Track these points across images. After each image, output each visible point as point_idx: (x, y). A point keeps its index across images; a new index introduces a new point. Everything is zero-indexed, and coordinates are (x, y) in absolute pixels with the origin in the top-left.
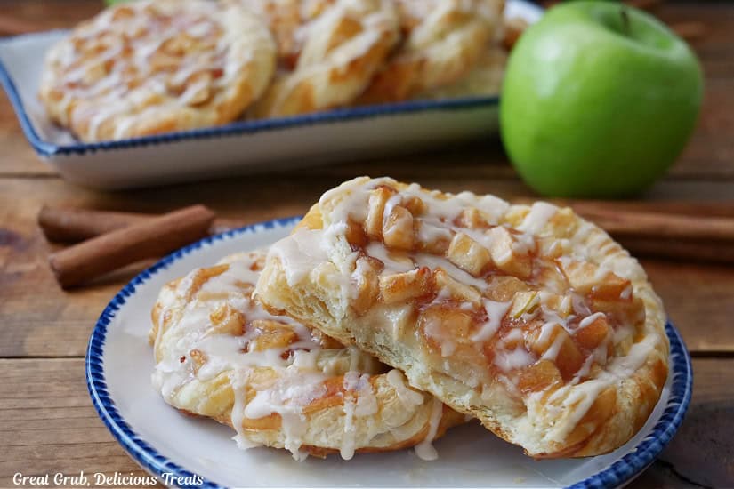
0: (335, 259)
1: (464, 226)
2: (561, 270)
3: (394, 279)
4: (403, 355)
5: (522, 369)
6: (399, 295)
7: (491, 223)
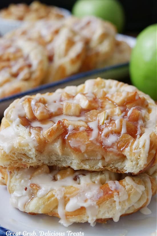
0: (21, 134)
1: (64, 100)
2: (109, 99)
3: (49, 131)
4: (66, 160)
5: (116, 142)
6: (54, 137)
7: (74, 95)
